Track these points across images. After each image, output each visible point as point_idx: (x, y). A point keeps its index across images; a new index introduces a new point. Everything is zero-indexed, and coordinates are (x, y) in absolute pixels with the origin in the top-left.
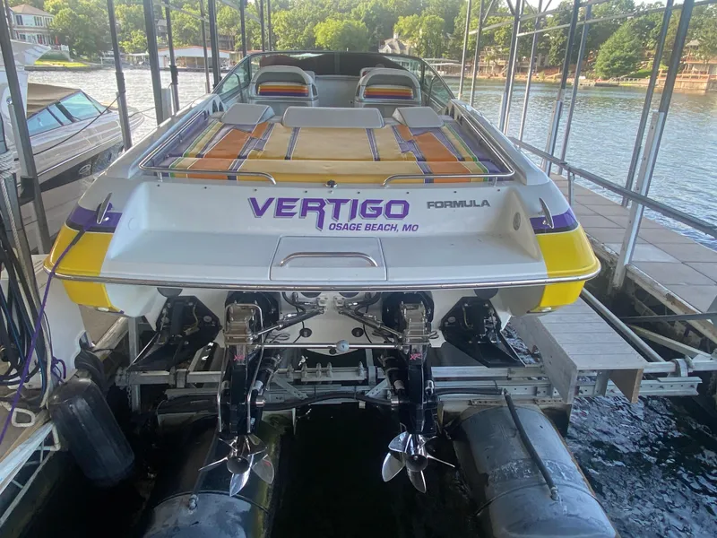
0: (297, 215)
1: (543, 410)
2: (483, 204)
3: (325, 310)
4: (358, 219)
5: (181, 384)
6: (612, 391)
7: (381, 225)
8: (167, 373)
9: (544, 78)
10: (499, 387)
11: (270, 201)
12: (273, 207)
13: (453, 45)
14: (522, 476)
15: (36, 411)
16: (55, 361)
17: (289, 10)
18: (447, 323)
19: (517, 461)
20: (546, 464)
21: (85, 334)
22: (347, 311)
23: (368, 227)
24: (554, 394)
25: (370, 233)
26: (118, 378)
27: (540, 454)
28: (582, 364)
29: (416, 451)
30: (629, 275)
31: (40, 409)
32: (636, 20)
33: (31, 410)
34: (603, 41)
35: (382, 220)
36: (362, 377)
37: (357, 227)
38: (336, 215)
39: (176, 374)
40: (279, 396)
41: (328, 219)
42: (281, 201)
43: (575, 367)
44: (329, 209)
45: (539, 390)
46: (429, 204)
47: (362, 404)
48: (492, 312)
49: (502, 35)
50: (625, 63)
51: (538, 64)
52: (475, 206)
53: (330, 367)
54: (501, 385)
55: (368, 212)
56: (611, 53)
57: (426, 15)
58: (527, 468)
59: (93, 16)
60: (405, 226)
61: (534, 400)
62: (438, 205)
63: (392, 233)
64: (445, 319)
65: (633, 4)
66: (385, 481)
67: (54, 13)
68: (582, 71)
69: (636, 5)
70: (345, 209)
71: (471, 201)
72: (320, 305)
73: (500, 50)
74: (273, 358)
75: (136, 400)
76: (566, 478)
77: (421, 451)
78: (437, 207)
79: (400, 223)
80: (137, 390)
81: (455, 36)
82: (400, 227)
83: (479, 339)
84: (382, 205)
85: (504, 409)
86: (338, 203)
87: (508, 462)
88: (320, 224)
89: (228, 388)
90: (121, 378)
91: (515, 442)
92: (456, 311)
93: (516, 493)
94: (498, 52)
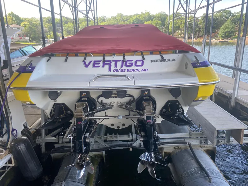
0: (101, 67)
1: (205, 151)
2: (173, 60)
3: (114, 107)
4: (124, 67)
5: (60, 142)
6: (232, 142)
7: (133, 69)
8: (56, 138)
9: (199, 40)
10: (186, 141)
11: (91, 62)
12: (92, 64)
13: (165, 31)
14: (197, 174)
15: (5, 149)
16: (13, 130)
17: (105, 22)
18: (162, 112)
19: (194, 168)
20: (206, 169)
21: (26, 122)
22: (122, 107)
23: (128, 70)
24: (208, 143)
25: (129, 73)
26: (37, 139)
27: (204, 166)
28: (218, 128)
29: (151, 160)
30: (237, 101)
31: (7, 149)
32: (232, 18)
33: (3, 149)
34: (221, 26)
35: (133, 67)
36: (130, 138)
37: (124, 70)
38: (116, 66)
39: (59, 138)
40: (98, 146)
41: (113, 68)
42: (95, 62)
43: (215, 129)
44: (113, 64)
45: (202, 141)
46: (152, 61)
47: (131, 149)
48: (180, 106)
49: (183, 26)
50: (230, 33)
51: (197, 35)
52: (170, 61)
53: (118, 134)
54: (187, 140)
55: (128, 64)
56: (224, 30)
57: (154, 21)
58: (198, 171)
59: (37, 27)
60: (142, 69)
61: (200, 146)
62: (155, 61)
63: (137, 72)
64: (161, 110)
65: (231, 13)
66: (139, 173)
67: (24, 27)
68: (214, 37)
69: (232, 13)
70: (119, 64)
71: (168, 59)
72: (112, 105)
73: (183, 31)
74: (93, 126)
75: (44, 149)
76: (215, 175)
77: (153, 160)
78: (155, 62)
79: (140, 68)
80: (44, 144)
81: (166, 27)
82: (140, 70)
83: (175, 116)
84: (133, 62)
85: (189, 150)
86: (116, 62)
87: (190, 169)
88: (110, 70)
89: (75, 135)
90: (38, 140)
91: (193, 161)
92: (165, 107)
93: (194, 181)
94: (182, 32)
